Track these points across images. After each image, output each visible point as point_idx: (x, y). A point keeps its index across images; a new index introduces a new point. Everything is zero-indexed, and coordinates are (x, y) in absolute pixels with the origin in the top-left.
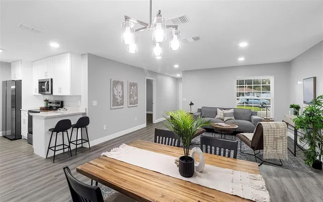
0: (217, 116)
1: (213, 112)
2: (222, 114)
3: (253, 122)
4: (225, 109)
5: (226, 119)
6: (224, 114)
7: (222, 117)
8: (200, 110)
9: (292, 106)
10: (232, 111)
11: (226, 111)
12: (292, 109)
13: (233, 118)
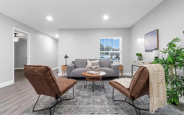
0: (88, 66)
1: (84, 63)
2: (91, 64)
3: (113, 68)
4: (93, 60)
5: (94, 67)
6: (92, 64)
7: (91, 66)
8: (74, 62)
9: (137, 55)
10: (98, 61)
11: (94, 62)
12: (138, 56)
13: (99, 66)
